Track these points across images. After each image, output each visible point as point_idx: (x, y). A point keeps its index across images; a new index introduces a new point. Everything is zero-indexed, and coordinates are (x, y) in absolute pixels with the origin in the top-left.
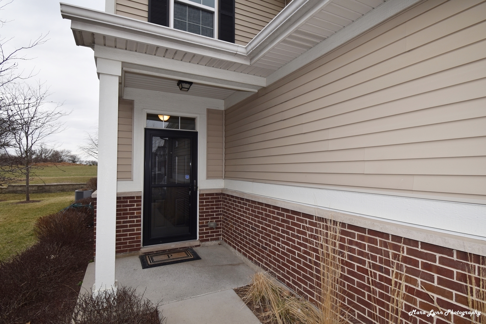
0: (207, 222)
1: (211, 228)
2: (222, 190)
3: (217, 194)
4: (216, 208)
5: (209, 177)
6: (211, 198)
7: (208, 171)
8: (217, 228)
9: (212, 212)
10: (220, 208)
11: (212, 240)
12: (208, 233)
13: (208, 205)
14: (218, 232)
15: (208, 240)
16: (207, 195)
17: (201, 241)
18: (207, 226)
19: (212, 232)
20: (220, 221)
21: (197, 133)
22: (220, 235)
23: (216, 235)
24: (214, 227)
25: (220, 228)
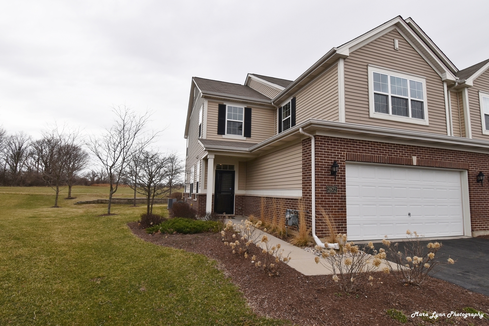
0: (238, 207)
1: (240, 210)
2: (244, 194)
3: (242, 196)
4: (242, 202)
5: (239, 189)
6: (240, 198)
7: (239, 187)
8: (242, 210)
9: (240, 203)
10: (243, 202)
11: (240, 215)
12: (238, 212)
13: (238, 200)
14: (242, 212)
15: (238, 215)
16: (238, 196)
17: (235, 215)
18: (238, 209)
19: (240, 212)
20: (243, 207)
21: (235, 171)
22: (243, 213)
23: (242, 213)
24: (241, 209)
25: (243, 210)
